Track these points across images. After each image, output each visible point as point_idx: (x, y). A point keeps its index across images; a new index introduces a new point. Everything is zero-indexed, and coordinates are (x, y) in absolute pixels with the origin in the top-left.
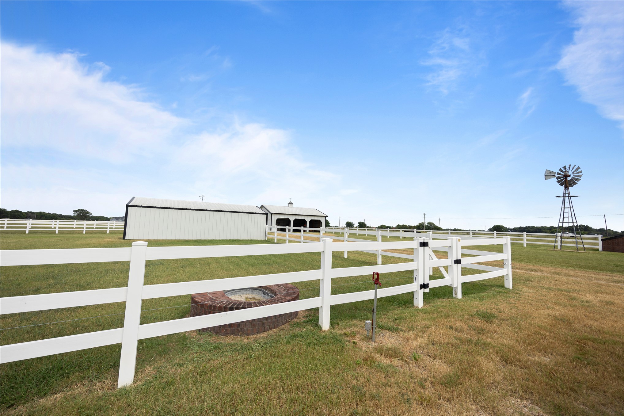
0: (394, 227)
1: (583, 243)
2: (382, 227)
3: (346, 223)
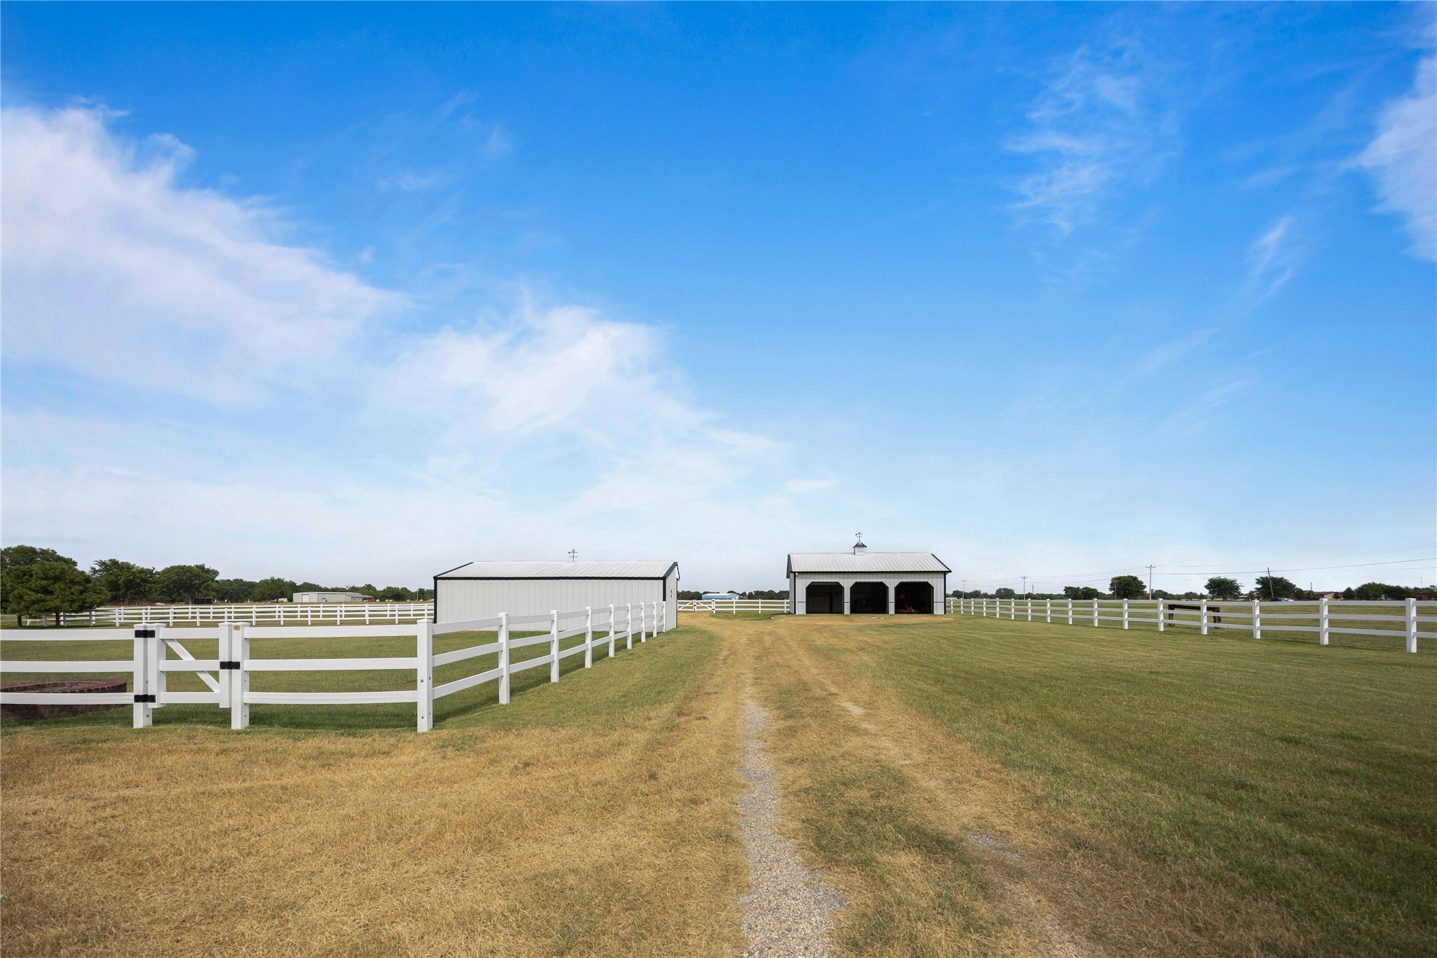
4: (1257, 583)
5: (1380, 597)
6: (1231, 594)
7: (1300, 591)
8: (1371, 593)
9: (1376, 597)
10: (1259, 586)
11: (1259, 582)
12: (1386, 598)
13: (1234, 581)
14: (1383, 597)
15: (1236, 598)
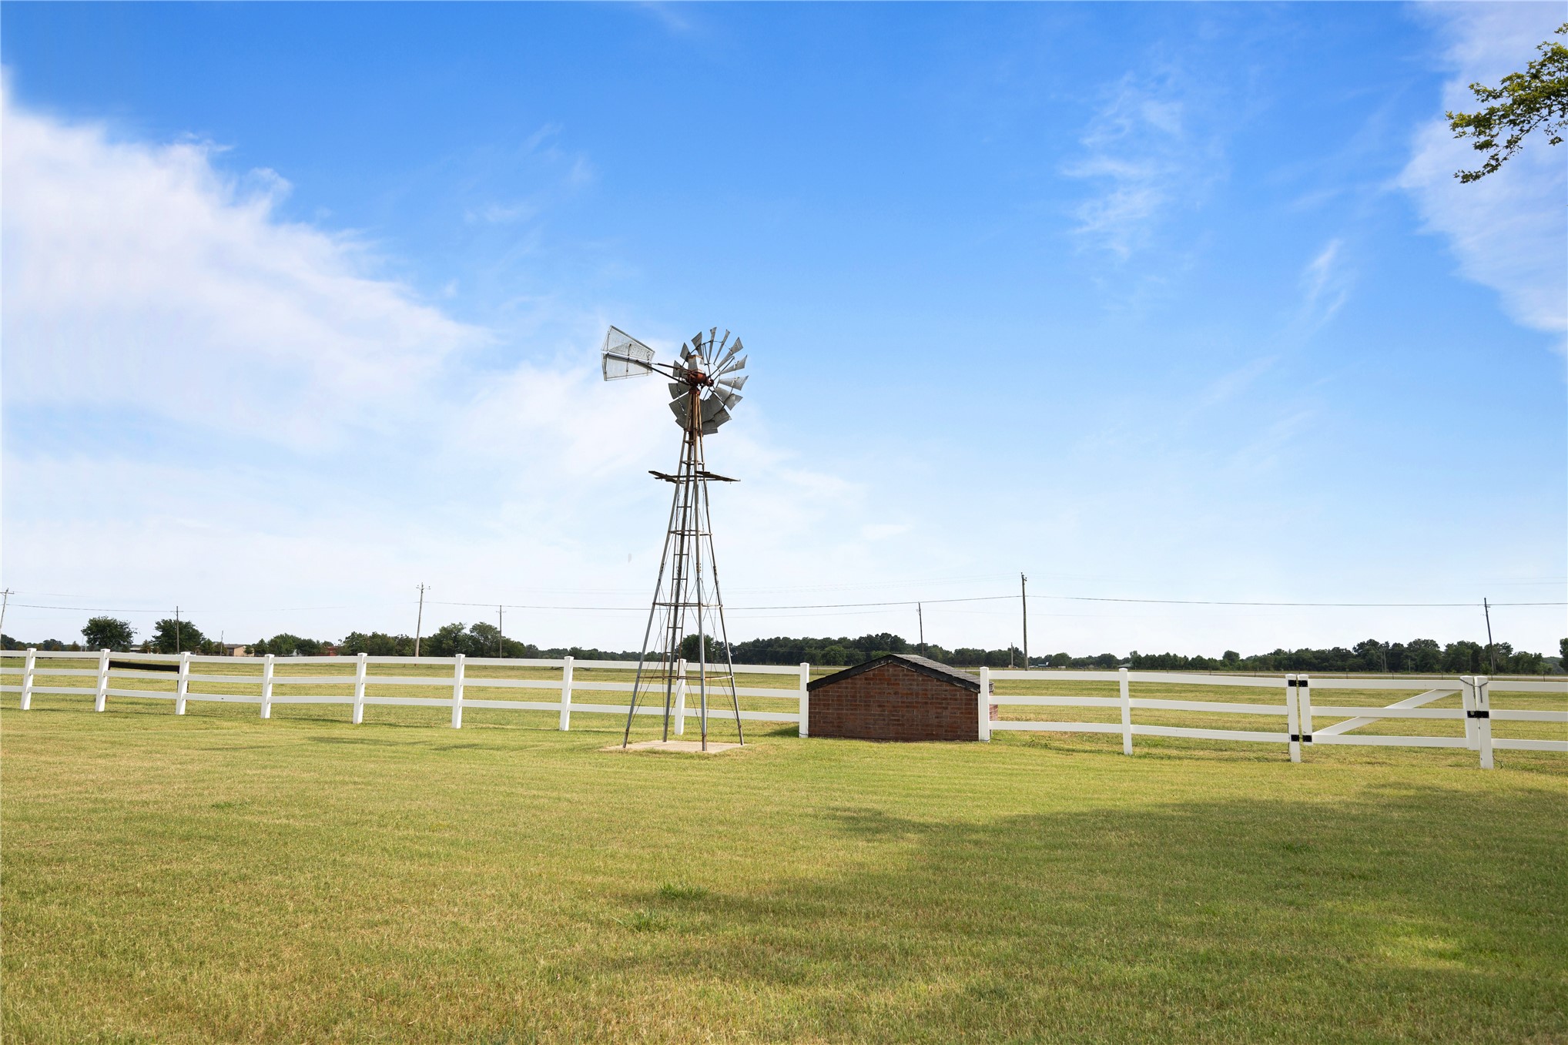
0: (336, 643)
1: (734, 703)
2: (283, 646)
3: (86, 624)
4: (157, 628)
5: (292, 652)
6: (119, 644)
7: (209, 643)
8: (284, 647)
9: (288, 653)
10: (159, 634)
11: (159, 627)
12: (298, 654)
13: (126, 624)
14: (295, 653)
15: (126, 649)
